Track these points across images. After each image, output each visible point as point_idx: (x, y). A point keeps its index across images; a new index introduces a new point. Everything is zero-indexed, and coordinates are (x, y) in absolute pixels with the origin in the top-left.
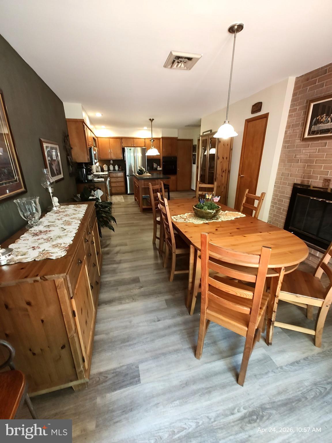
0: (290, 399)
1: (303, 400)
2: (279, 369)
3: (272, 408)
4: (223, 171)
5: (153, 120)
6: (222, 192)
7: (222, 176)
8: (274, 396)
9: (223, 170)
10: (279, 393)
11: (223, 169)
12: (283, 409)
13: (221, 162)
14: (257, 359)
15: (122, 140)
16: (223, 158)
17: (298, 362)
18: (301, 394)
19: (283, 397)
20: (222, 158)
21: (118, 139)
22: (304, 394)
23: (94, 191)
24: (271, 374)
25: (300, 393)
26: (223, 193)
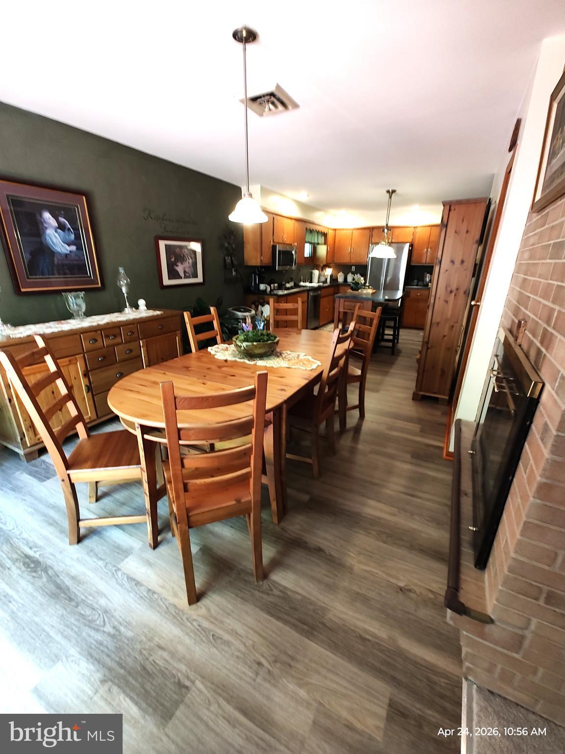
0: (69, 589)
1: (73, 603)
2: (114, 569)
3: (50, 578)
4: (451, 292)
5: (394, 191)
6: (445, 336)
7: (447, 302)
8: (68, 574)
9: (449, 289)
10: (74, 578)
11: (450, 287)
12: (52, 587)
13: (447, 270)
14: (119, 545)
15: (373, 231)
16: (453, 262)
17: (138, 583)
18: (81, 600)
19: (68, 582)
20: (449, 261)
21: (366, 231)
22: (83, 603)
23: (263, 306)
24: (101, 563)
25: (84, 598)
26: (446, 338)
